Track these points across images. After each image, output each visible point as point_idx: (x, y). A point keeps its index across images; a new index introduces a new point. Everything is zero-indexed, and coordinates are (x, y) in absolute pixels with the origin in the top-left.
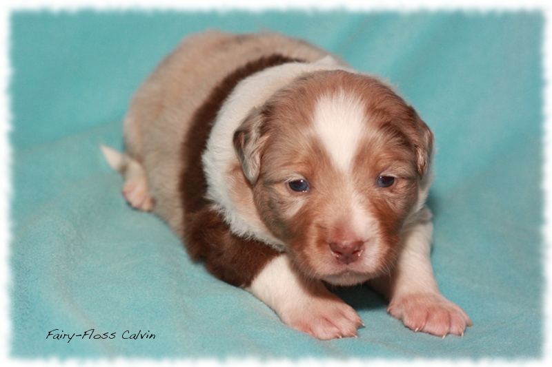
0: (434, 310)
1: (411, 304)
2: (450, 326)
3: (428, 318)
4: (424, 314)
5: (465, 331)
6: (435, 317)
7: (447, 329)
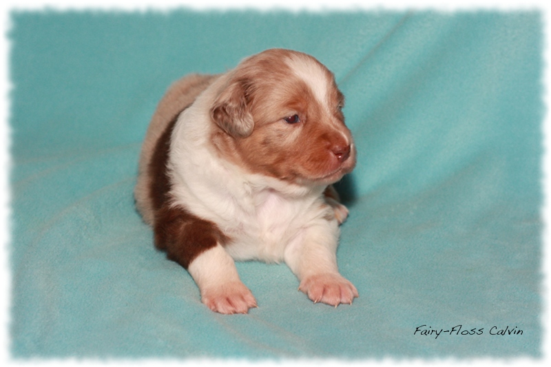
0: (328, 287)
1: (313, 283)
2: (341, 297)
3: (324, 292)
4: (321, 290)
5: (353, 302)
6: (329, 291)
7: (338, 300)
